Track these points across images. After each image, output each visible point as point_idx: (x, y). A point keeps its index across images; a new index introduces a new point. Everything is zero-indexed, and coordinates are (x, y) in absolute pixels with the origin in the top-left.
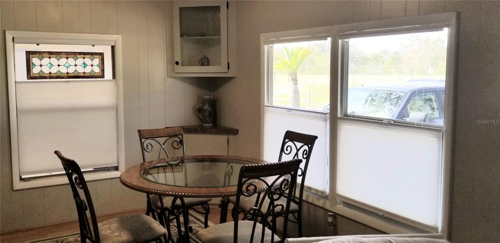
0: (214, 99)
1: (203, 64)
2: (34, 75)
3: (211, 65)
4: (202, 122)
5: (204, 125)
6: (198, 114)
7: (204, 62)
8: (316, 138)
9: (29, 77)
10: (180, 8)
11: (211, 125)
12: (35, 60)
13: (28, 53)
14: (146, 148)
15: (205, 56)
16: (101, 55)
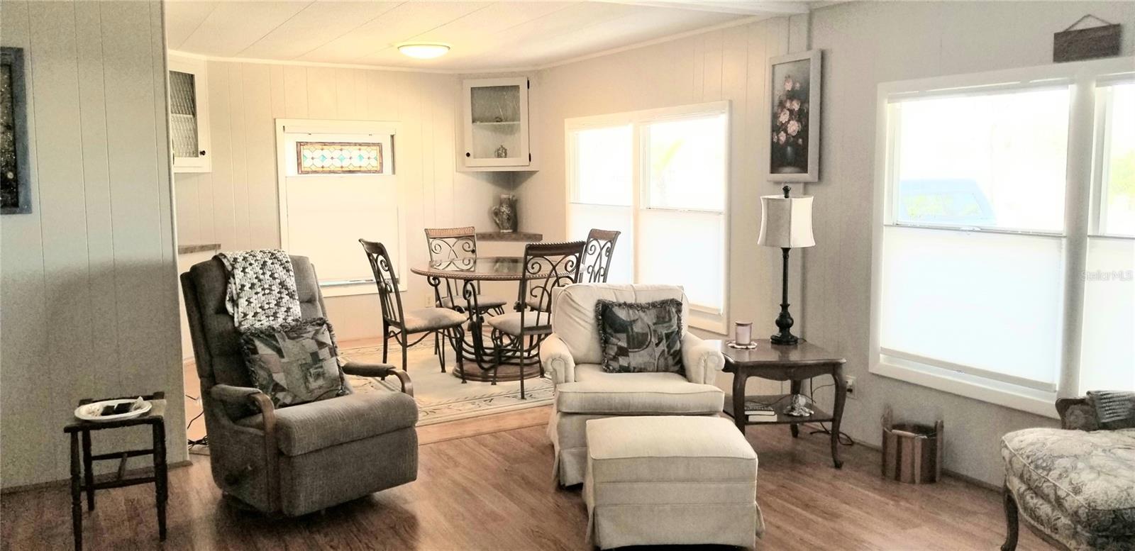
0: (514, 199)
1: (499, 156)
2: (306, 169)
3: (509, 157)
4: (500, 228)
5: (502, 231)
6: (495, 218)
7: (501, 153)
8: (618, 233)
9: (300, 172)
10: (472, 88)
11: (510, 231)
12: (306, 152)
13: (299, 144)
14: (434, 249)
15: (502, 146)
16: (379, 145)
